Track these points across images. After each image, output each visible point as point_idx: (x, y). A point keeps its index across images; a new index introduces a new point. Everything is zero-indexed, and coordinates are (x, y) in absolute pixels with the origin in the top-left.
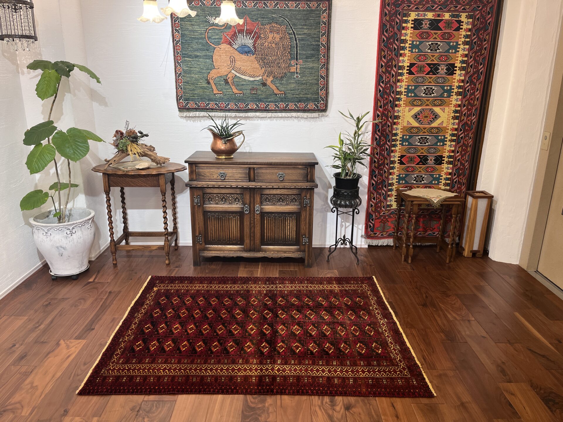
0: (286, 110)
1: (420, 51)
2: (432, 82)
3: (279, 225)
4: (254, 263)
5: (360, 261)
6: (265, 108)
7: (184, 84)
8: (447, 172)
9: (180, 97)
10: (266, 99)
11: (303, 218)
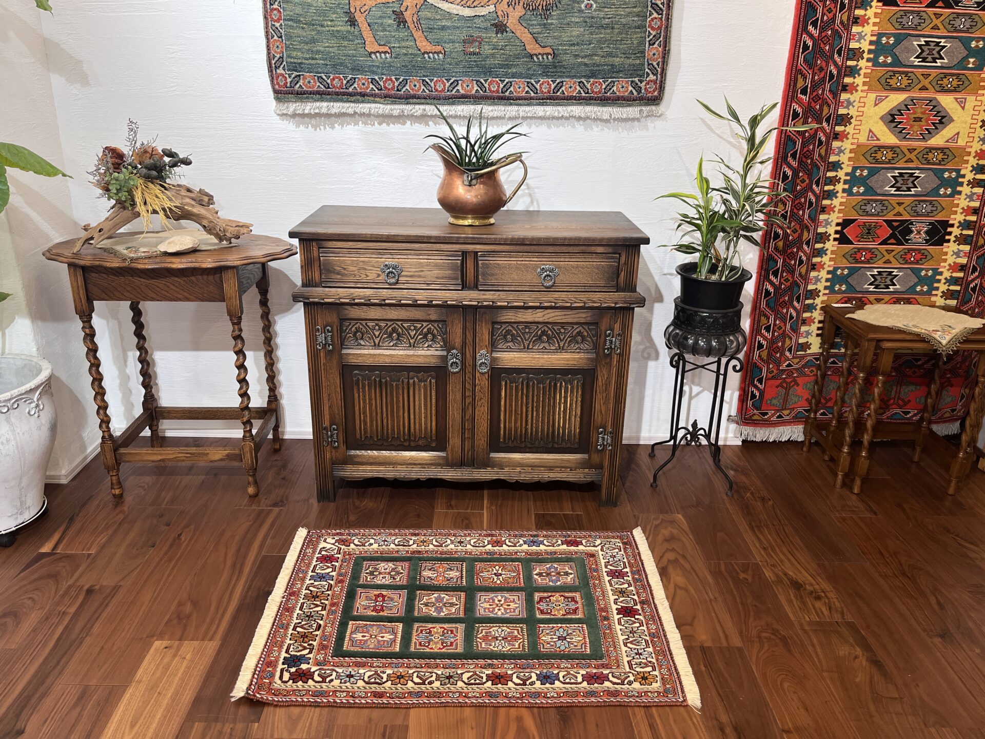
0: (557, 98)
2: (941, 27)
3: (538, 402)
4: (470, 491)
5: (734, 486)
6: (502, 92)
7: (287, 22)
8: (954, 263)
9: (276, 59)
10: (505, 68)
11: (600, 383)
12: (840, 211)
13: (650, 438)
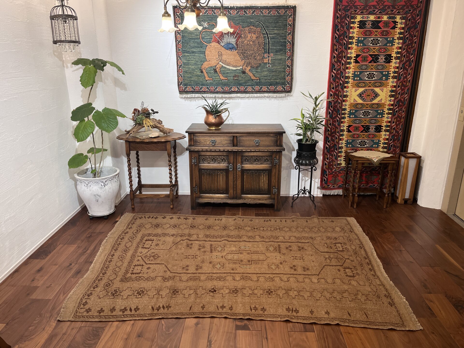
1: (364, 45)
2: (373, 69)
4: (236, 208)
6: (245, 90)
7: (183, 73)
8: (384, 138)
9: (180, 83)
10: (245, 83)
11: (273, 174)
12: (347, 123)
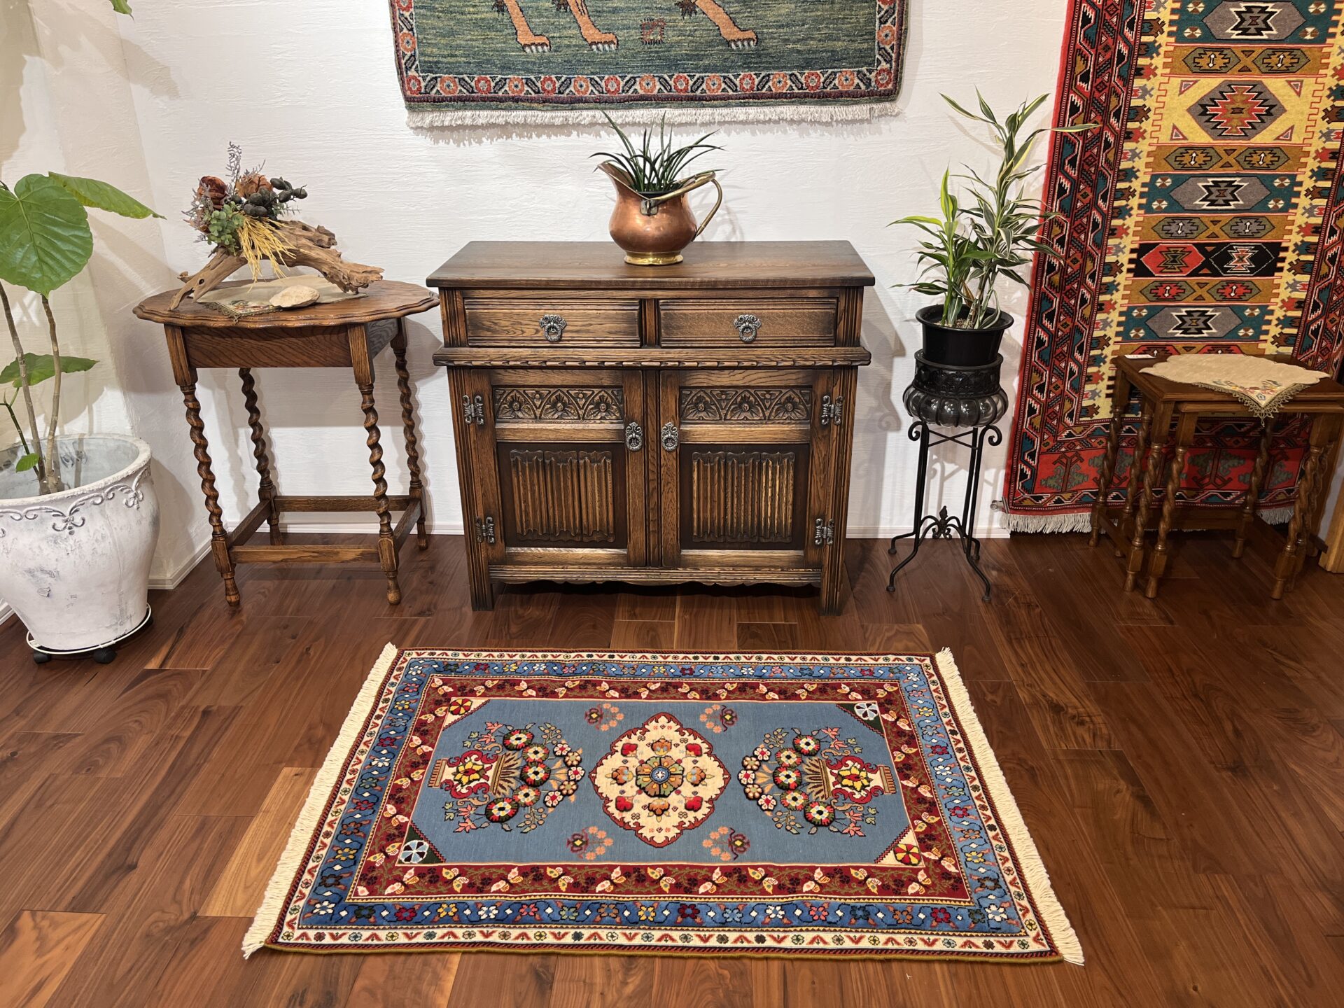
0: (762, 97)
4: (659, 598)
5: (994, 589)
6: (692, 91)
7: (418, 11)
8: (1289, 298)
9: (407, 58)
10: (695, 60)
11: (817, 462)
12: (1135, 234)
13: (892, 531)
